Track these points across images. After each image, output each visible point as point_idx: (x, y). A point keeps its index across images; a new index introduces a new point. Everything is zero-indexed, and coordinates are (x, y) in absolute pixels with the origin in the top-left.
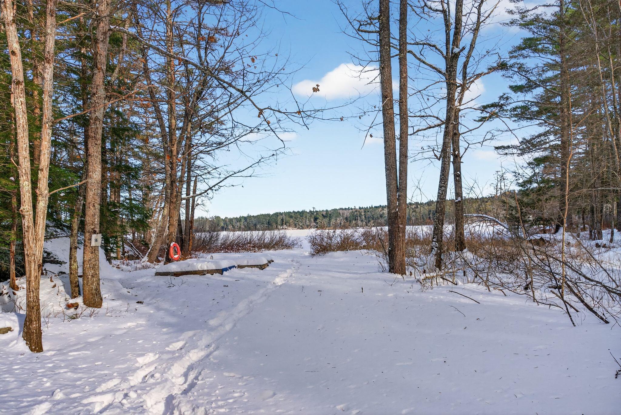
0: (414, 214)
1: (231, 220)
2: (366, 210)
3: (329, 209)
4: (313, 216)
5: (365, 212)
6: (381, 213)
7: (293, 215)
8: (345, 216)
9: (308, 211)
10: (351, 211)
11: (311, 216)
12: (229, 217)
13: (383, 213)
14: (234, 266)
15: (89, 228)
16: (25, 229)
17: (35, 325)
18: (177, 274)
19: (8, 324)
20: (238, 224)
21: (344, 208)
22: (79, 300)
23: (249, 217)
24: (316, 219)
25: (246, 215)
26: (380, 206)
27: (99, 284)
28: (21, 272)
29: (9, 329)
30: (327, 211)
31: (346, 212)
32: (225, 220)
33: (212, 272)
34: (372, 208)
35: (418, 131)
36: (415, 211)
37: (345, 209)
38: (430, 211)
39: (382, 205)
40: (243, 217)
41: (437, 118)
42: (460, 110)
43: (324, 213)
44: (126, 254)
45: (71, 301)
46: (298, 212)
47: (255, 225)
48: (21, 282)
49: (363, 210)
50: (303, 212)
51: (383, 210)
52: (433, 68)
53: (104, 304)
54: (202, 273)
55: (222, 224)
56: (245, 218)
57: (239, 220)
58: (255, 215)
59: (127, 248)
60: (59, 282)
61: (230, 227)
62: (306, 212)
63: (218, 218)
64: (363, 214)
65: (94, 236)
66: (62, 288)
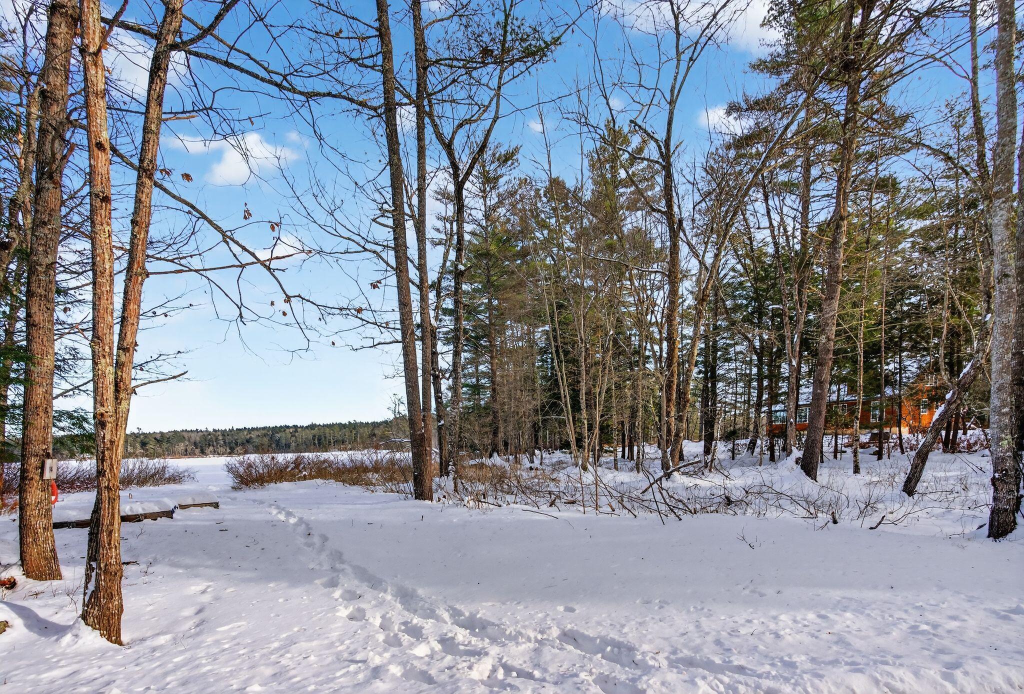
0: (293, 438)
2: (224, 433)
3: (165, 431)
4: (139, 440)
6: (248, 437)
8: (193, 441)
10: (200, 434)
11: (135, 440)
13: (251, 438)
21: (189, 429)
24: (144, 444)
30: (161, 433)
31: (193, 435)
33: (154, 516)
34: (232, 430)
35: (379, 344)
36: (294, 436)
37: (192, 431)
38: (314, 436)
43: (158, 437)
49: (219, 433)
64: (220, 438)
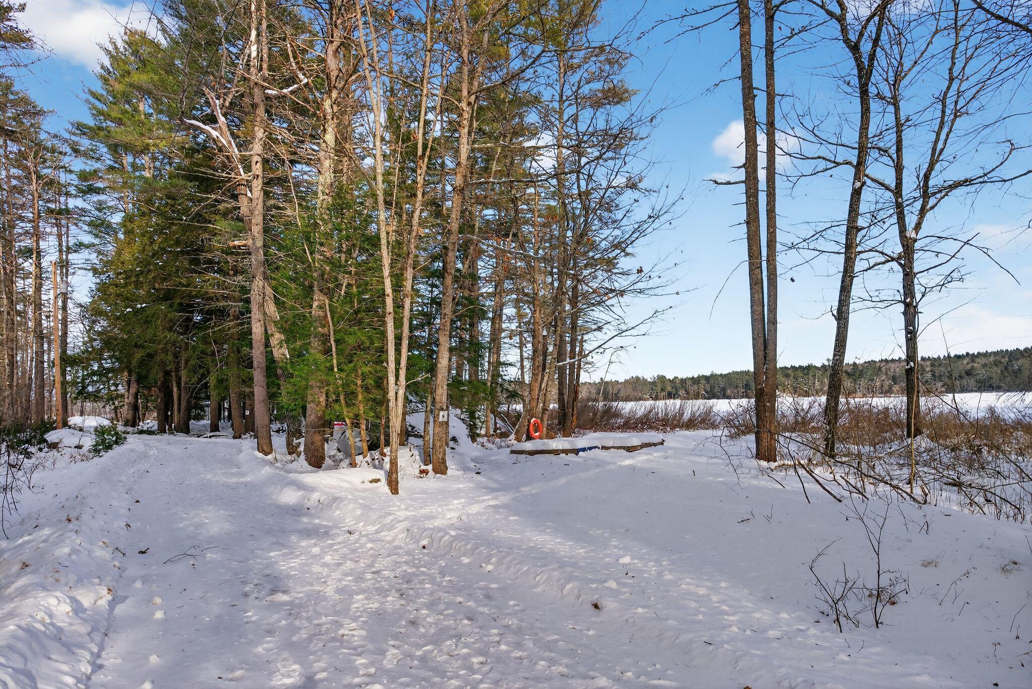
1: (683, 381)
5: (932, 365)
7: (790, 372)
8: (891, 374)
9: (819, 365)
12: (680, 377)
14: (596, 447)
15: (438, 406)
16: (390, 409)
17: (394, 476)
18: (532, 453)
19: (378, 477)
20: (696, 387)
22: (430, 467)
23: (713, 376)
25: (708, 374)
26: (967, 354)
27: (445, 454)
28: (387, 443)
29: (378, 480)
32: (673, 382)
33: (566, 452)
34: (948, 358)
37: (893, 361)
39: (971, 353)
40: (703, 376)
41: (882, 253)
42: (915, 240)
44: (498, 431)
45: (424, 467)
46: (800, 367)
47: (724, 390)
48: (387, 450)
49: (928, 363)
50: (809, 368)
51: (973, 361)
52: (880, 183)
53: (449, 472)
54: (556, 452)
55: (669, 389)
56: (707, 378)
57: (695, 381)
58: (725, 372)
59: (500, 423)
60: (416, 452)
61: (682, 392)
62: (816, 367)
63: (662, 378)
64: (930, 369)
65: (442, 413)
66: (418, 458)
